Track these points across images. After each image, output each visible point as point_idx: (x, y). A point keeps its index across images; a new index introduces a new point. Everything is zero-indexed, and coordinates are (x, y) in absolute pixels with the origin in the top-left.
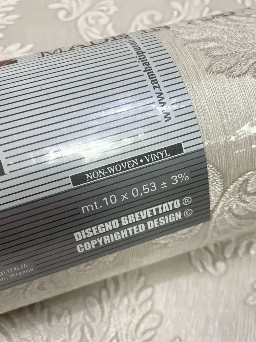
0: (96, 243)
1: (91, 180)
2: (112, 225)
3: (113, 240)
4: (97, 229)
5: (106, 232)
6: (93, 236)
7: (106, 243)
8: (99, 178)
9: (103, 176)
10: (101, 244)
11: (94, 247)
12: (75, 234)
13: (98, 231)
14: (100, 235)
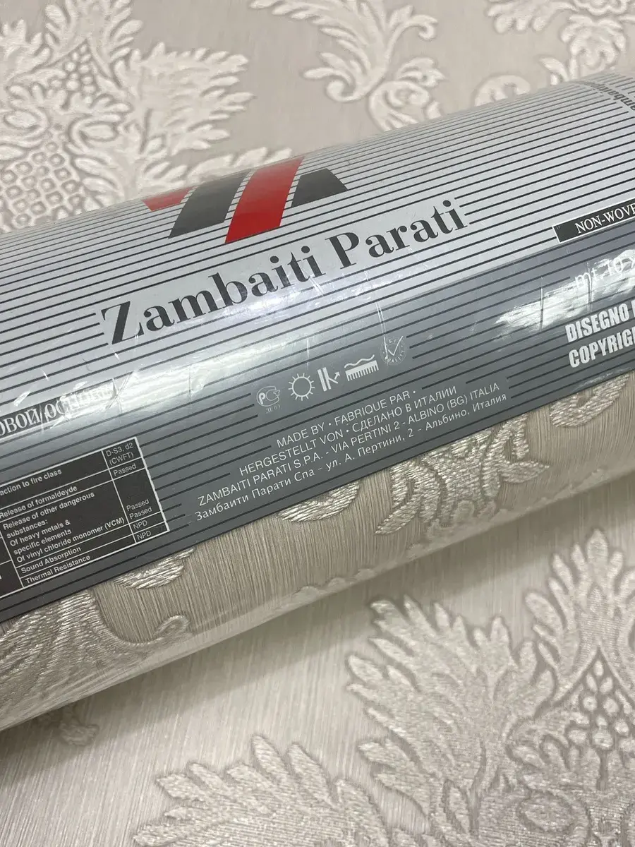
0: (597, 349)
1: (583, 232)
2: (619, 314)
3: (621, 347)
4: (597, 319)
5: (611, 327)
6: (593, 334)
7: (611, 351)
8: (594, 229)
9: (599, 226)
10: (604, 353)
11: (594, 357)
12: (568, 327)
13: (599, 326)
14: (602, 334)
